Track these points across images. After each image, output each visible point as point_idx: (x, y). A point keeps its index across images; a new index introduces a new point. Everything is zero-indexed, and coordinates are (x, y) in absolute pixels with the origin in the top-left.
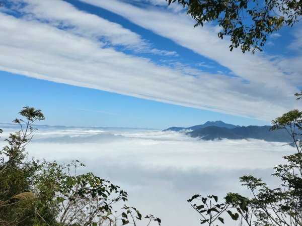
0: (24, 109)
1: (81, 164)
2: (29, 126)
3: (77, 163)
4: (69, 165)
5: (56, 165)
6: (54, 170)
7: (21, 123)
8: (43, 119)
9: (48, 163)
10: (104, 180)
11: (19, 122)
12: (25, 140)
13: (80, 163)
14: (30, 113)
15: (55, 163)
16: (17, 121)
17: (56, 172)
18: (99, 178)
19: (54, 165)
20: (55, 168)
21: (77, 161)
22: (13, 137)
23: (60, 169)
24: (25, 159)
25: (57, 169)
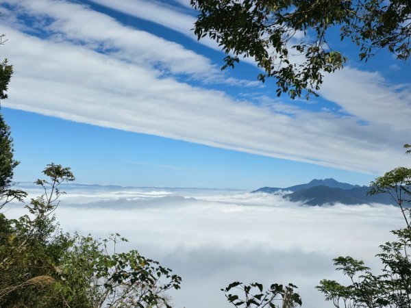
0: (49, 167)
1: (123, 239)
2: (54, 189)
3: (117, 237)
4: (105, 240)
5: (91, 239)
6: (87, 246)
7: (45, 184)
8: (72, 180)
9: (81, 238)
10: (151, 261)
11: (42, 184)
12: (50, 207)
13: (121, 237)
14: (56, 172)
15: (90, 237)
16: (40, 182)
17: (90, 249)
18: (143, 258)
19: (88, 240)
20: (89, 244)
21: (118, 234)
22: (35, 203)
23: (96, 246)
24: (55, 231)
25: (92, 245)
